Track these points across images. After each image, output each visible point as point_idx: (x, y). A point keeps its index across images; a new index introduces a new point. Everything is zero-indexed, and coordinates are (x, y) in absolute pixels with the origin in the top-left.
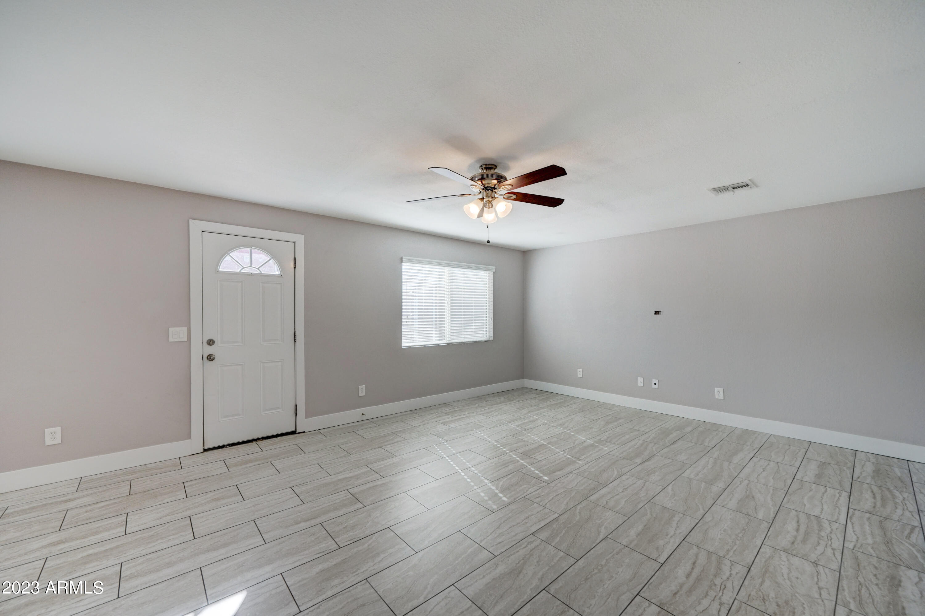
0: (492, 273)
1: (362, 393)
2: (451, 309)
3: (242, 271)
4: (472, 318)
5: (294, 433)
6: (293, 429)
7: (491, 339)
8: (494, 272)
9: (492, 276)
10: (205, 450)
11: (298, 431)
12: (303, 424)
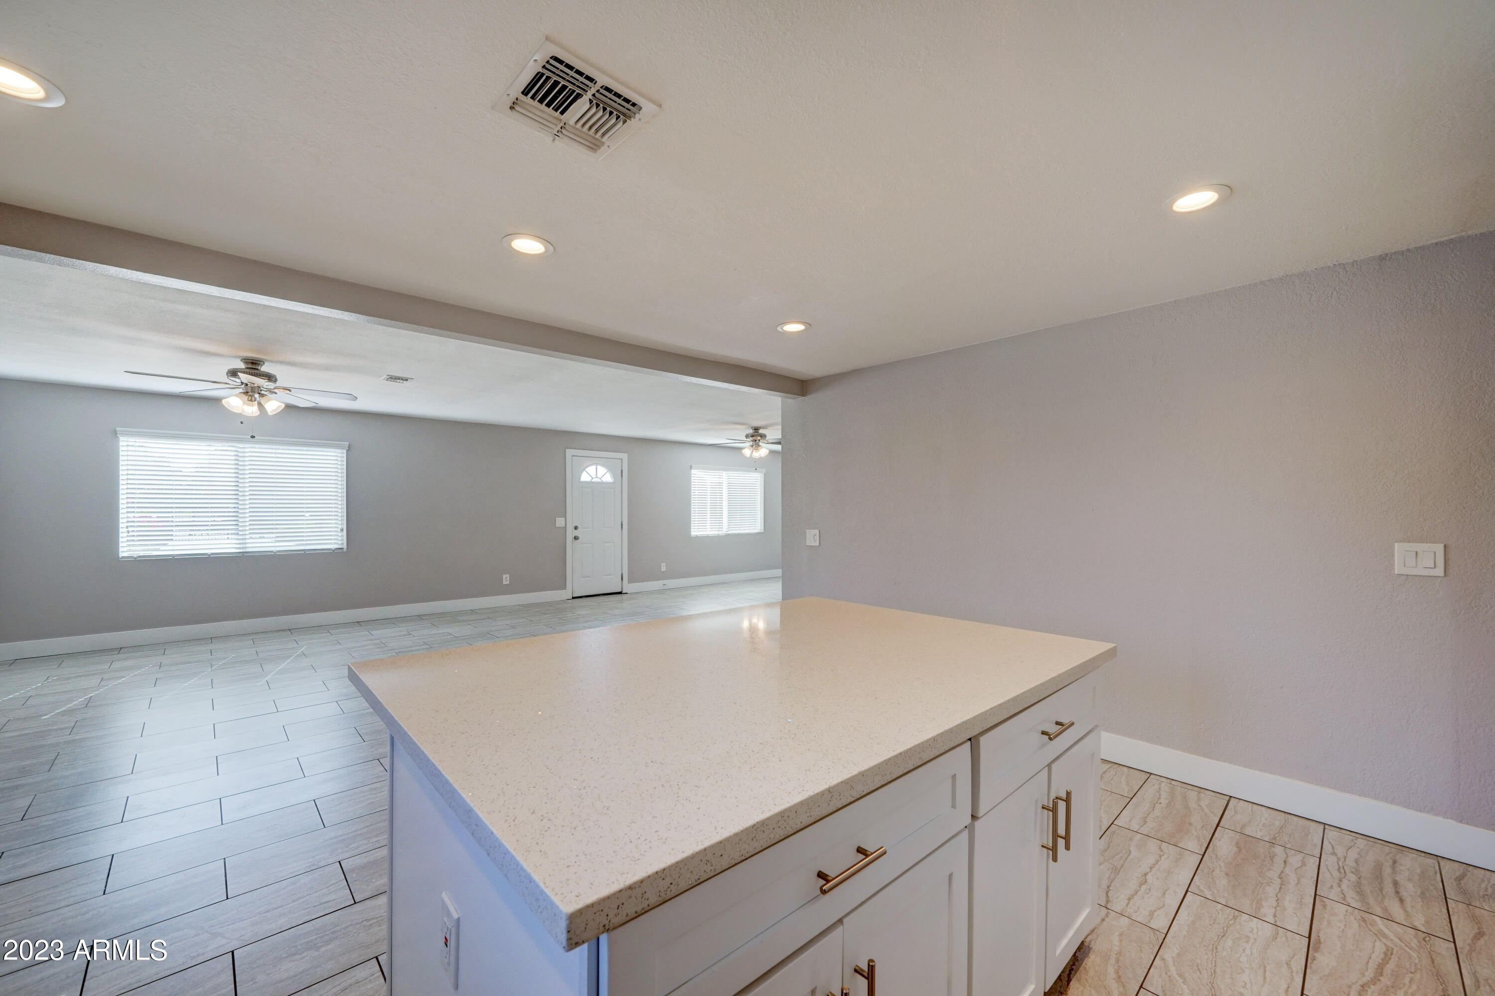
0: (763, 474)
1: (663, 569)
2: (729, 511)
4: (746, 513)
5: (620, 593)
6: (620, 591)
7: (762, 531)
8: (764, 474)
9: (763, 477)
10: (573, 598)
11: (624, 592)
12: (627, 588)
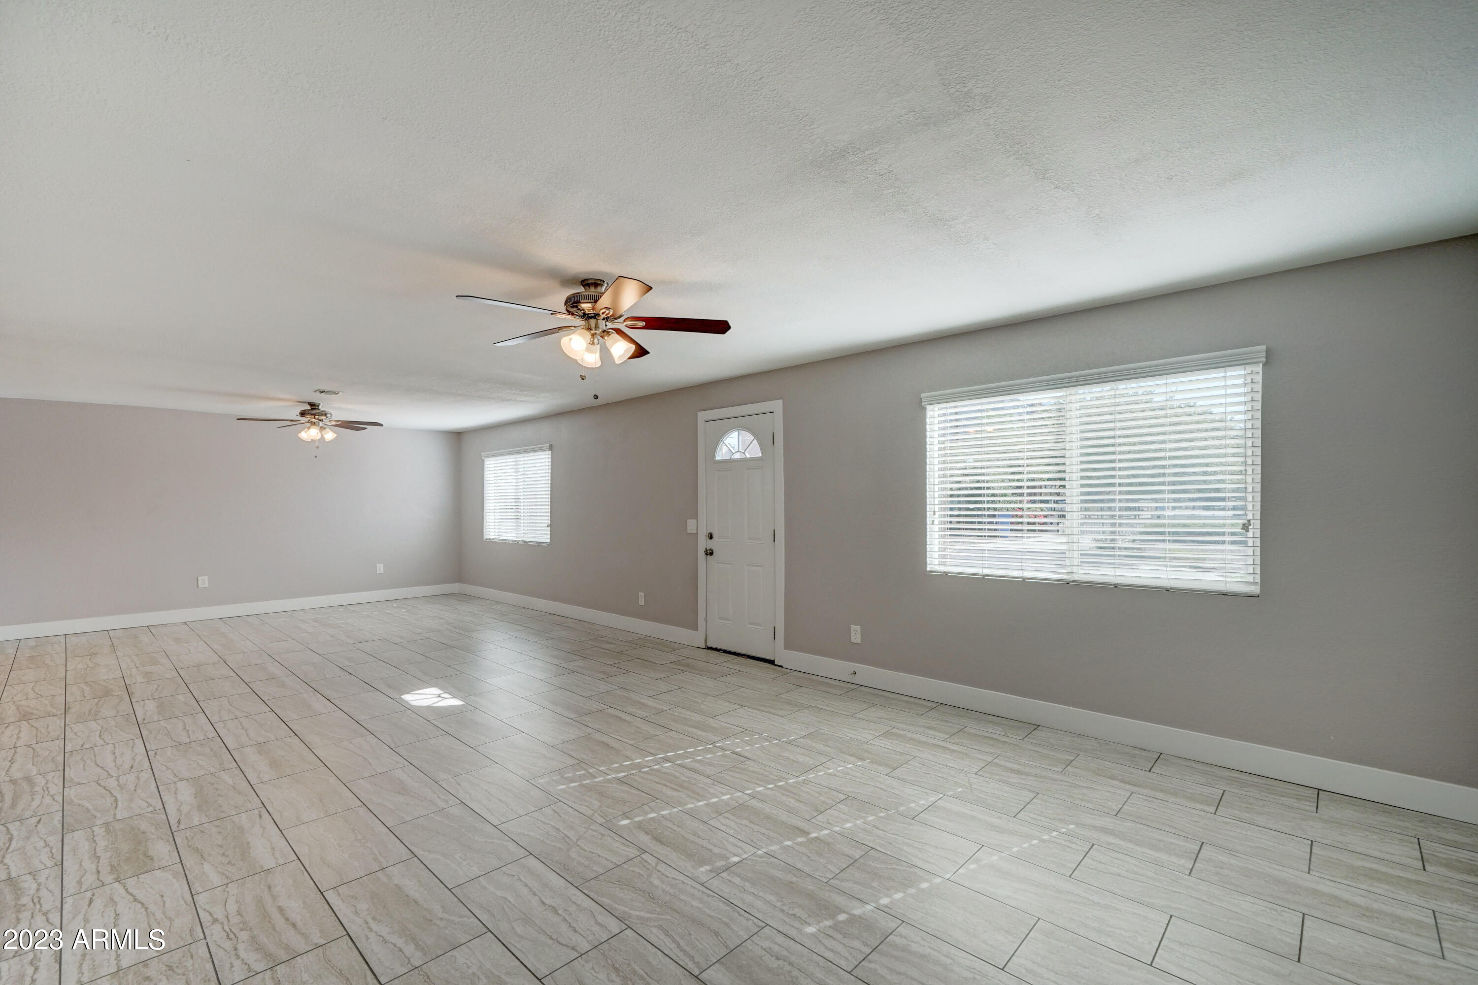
3: (732, 458)
